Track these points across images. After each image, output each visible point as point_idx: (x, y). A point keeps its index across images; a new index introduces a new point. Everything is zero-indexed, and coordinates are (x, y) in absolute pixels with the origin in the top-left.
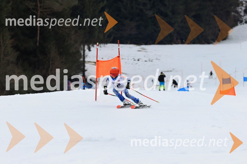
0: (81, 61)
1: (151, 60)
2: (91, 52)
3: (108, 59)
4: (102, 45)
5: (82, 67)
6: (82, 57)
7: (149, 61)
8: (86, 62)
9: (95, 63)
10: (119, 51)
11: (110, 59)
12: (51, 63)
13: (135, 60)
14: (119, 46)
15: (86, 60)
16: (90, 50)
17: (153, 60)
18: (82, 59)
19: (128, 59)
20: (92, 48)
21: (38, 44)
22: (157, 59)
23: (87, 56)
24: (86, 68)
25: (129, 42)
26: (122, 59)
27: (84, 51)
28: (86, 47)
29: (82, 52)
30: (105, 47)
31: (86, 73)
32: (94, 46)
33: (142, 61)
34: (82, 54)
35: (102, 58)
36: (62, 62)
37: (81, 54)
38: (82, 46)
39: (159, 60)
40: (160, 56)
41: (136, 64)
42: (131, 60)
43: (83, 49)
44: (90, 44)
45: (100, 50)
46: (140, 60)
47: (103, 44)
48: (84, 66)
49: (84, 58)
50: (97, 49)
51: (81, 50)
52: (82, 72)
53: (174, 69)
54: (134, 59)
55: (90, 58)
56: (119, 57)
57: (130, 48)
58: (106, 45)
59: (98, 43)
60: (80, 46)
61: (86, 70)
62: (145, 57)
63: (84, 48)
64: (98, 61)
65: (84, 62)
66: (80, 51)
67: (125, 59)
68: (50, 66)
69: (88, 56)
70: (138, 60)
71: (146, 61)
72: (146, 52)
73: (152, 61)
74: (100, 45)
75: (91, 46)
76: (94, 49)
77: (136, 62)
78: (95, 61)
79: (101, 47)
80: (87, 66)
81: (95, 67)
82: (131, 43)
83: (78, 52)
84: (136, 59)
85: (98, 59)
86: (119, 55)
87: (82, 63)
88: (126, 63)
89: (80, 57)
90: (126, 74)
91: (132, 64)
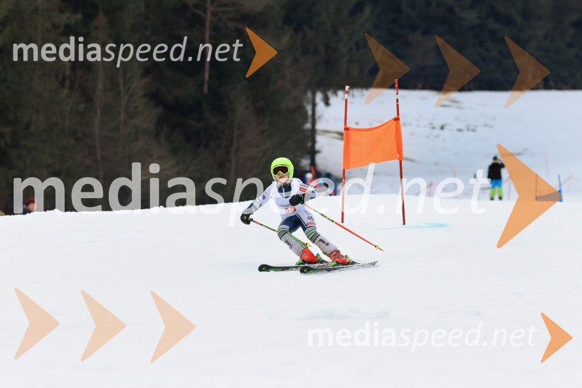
0: (307, 130)
1: (471, 128)
2: (329, 109)
3: (370, 124)
4: (357, 92)
5: (309, 144)
6: (310, 120)
7: (468, 130)
8: (318, 132)
9: (341, 134)
10: (398, 106)
11: (376, 125)
12: (236, 133)
13: (434, 128)
14: (397, 94)
15: (319, 126)
16: (327, 103)
17: (476, 126)
18: (308, 126)
19: (418, 126)
20: (333, 100)
21: (206, 89)
22: (486, 125)
23: (320, 117)
24: (318, 147)
25: (420, 85)
26: (405, 124)
27: (314, 105)
28: (319, 97)
29: (309, 108)
30: (362, 95)
31: (318, 158)
32: (337, 95)
33: (451, 130)
34: (310, 113)
35: (357, 124)
36: (263, 132)
37: (306, 112)
38: (309, 95)
39: (491, 127)
40: (494, 119)
41: (437, 136)
42: (425, 126)
43: (310, 101)
44: (328, 90)
45: (352, 103)
46: (446, 128)
47: (359, 90)
48: (314, 142)
49: (314, 123)
50: (346, 100)
51: (308, 102)
52: (308, 157)
53: (525, 149)
54: (431, 124)
55: (328, 121)
56: (397, 119)
57: (423, 98)
58: (364, 91)
59: (347, 88)
60: (305, 93)
61: (318, 152)
62: (457, 120)
63: (314, 99)
64: (347, 129)
65: (313, 131)
66: (305, 105)
67: (410, 125)
68: (235, 140)
69: (322, 119)
70: (442, 128)
71: (459, 130)
72: (461, 108)
73: (474, 131)
74: (351, 92)
75: (330, 94)
76: (337, 100)
77: (437, 131)
78: (342, 129)
79: (353, 96)
80: (321, 142)
81: (341, 144)
82: (424, 88)
83: (300, 109)
84: (438, 124)
85: (348, 126)
86: (398, 114)
87: (309, 133)
88: (412, 134)
89: (305, 121)
90: (412, 161)
91: (427, 137)
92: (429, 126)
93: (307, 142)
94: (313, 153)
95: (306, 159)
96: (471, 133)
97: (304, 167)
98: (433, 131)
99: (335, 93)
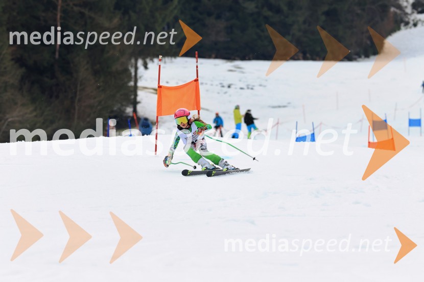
0: (131, 86)
1: (250, 87)
2: (148, 72)
3: (177, 83)
4: (167, 59)
5: (133, 97)
6: (133, 79)
7: (248, 88)
8: (139, 88)
9: (156, 90)
10: (197, 70)
11: (181, 83)
12: (79, 88)
13: (223, 86)
14: (197, 62)
15: (140, 84)
16: (146, 67)
17: (254, 86)
18: (132, 83)
19: (212, 85)
20: (150, 65)
21: (57, 56)
22: (261, 85)
23: (140, 77)
24: (138, 99)
25: (213, 56)
26: (202, 84)
27: (136, 69)
28: (140, 63)
29: (133, 71)
30: (172, 62)
31: (139, 107)
32: (153, 62)
33: (236, 88)
34: (133, 74)
35: (167, 82)
36: (98, 87)
37: (131, 74)
38: (133, 61)
39: (265, 86)
40: (266, 80)
41: (226, 93)
42: (217, 85)
43: (134, 65)
44: (147, 57)
45: (164, 67)
46: (232, 86)
47: (170, 58)
48: (136, 95)
49: (136, 81)
50: (160, 66)
51: (132, 66)
52: (131, 106)
53: (289, 103)
54: (221, 84)
55: (146, 80)
56: (196, 80)
57: (215, 65)
58: (173, 59)
59: (160, 57)
60: (130, 59)
61: (139, 102)
62: (240, 81)
63: (136, 64)
64: (160, 87)
65: (136, 88)
66: (130, 68)
67: (206, 84)
68: (78, 93)
69: (142, 78)
70: (229, 87)
71: (242, 88)
72: (243, 73)
73: (252, 89)
74: (163, 60)
75: (148, 60)
76: (153, 65)
77: (226, 89)
78: (156, 86)
79: (165, 62)
80: (141, 95)
81: (156, 97)
82: (216, 57)
83: (127, 71)
84: (226, 84)
85: (161, 84)
86: (197, 77)
87: (132, 89)
88: (207, 91)
89: (130, 80)
90: (207, 110)
91: (218, 93)
92: (220, 85)
93: (131, 96)
94: (135, 103)
95: (130, 108)
96: (250, 91)
97: (128, 113)
98: (223, 88)
99: (152, 60)
